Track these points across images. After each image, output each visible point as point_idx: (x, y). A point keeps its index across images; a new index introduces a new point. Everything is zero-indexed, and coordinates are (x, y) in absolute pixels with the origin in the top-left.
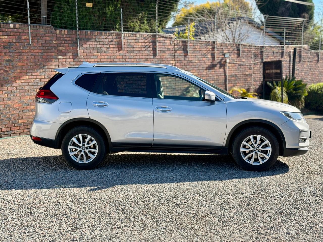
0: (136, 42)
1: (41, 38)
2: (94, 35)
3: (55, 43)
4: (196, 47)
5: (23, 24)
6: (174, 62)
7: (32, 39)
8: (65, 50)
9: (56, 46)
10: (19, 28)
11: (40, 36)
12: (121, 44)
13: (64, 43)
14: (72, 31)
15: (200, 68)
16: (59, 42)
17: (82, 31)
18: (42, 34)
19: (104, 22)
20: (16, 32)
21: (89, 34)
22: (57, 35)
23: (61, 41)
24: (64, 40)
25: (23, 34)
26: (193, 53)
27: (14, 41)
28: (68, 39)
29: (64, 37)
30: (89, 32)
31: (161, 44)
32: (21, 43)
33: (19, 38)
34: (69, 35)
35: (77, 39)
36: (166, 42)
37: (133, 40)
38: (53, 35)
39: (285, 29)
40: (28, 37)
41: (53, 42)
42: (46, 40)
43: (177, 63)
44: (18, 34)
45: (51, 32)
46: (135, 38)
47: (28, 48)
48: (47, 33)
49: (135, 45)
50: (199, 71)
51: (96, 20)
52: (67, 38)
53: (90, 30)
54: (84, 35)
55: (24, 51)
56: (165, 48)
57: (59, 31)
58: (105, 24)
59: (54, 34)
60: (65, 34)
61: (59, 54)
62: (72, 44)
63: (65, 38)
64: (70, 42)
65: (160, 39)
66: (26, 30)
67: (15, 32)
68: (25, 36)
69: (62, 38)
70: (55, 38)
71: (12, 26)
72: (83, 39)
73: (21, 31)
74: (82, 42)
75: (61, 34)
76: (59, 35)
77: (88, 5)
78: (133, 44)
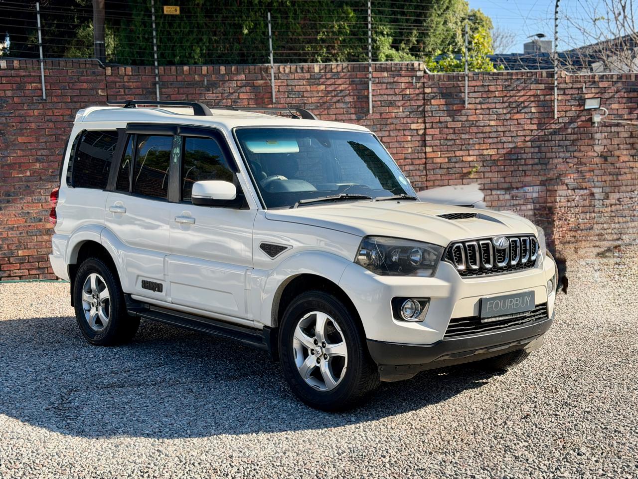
0: (310, 85)
1: (71, 85)
2: (199, 75)
3: (103, 94)
4: (492, 88)
5: (29, 60)
6: (422, 126)
7: (49, 88)
9: (105, 100)
10: (20, 68)
11: (68, 81)
12: (270, 91)
13: (123, 93)
14: (145, 68)
15: (504, 139)
16: (111, 92)
17: (167, 67)
18: (71, 78)
20: (14, 77)
21: (185, 73)
22: (107, 78)
23: (118, 90)
24: (124, 88)
25: (29, 80)
26: (480, 103)
27: (9, 93)
28: (133, 85)
29: (124, 82)
30: (186, 68)
31: (384, 86)
32: (24, 96)
33: (21, 87)
34: (136, 77)
35: (155, 84)
36: (398, 79)
37: (303, 79)
38: (98, 78)
40: (39, 85)
41: (98, 93)
42: (80, 90)
43: (432, 127)
44: (18, 79)
45: (94, 73)
46: (307, 76)
47: (41, 106)
48: (84, 76)
49: (307, 91)
50: (500, 146)
52: (131, 84)
53: (182, 63)
54: (174, 75)
55: (31, 112)
56: (395, 94)
57: (112, 70)
59: (100, 75)
60: (126, 75)
62: (143, 94)
63: (126, 84)
64: (140, 91)
65: (379, 76)
66: (35, 72)
67: (12, 77)
68: (34, 83)
69: (120, 84)
70: (102, 85)
71: (5, 65)
72: (171, 84)
73: (24, 74)
74: (169, 91)
75: (118, 75)
76: (112, 79)
77: (169, 10)
78: (302, 88)
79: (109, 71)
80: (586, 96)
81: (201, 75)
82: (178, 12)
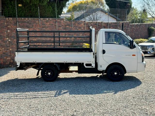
4: (76, 24)
8: (11, 27)
9: (6, 25)
12: (39, 24)
13: (10, 24)
14: (14, 18)
16: (8, 24)
17: (19, 18)
19: (30, 14)
21: (23, 19)
26: (74, 27)
28: (12, 22)
31: (59, 23)
34: (13, 20)
35: (17, 22)
36: (61, 22)
39: (118, 14)
42: (1, 23)
45: (4, 19)
46: (46, 21)
48: (2, 20)
51: (26, 12)
53: (23, 17)
54: (20, 20)
56: (61, 25)
58: (31, 14)
60: (11, 20)
61: (8, 30)
62: (14, 24)
65: (58, 21)
69: (10, 22)
70: (6, 22)
74: (20, 23)
75: (9, 20)
76: (8, 21)
77: (20, 5)
78: (45, 23)
79: (7, 19)
80: (90, 26)
81: (26, 20)
82: (21, 6)
